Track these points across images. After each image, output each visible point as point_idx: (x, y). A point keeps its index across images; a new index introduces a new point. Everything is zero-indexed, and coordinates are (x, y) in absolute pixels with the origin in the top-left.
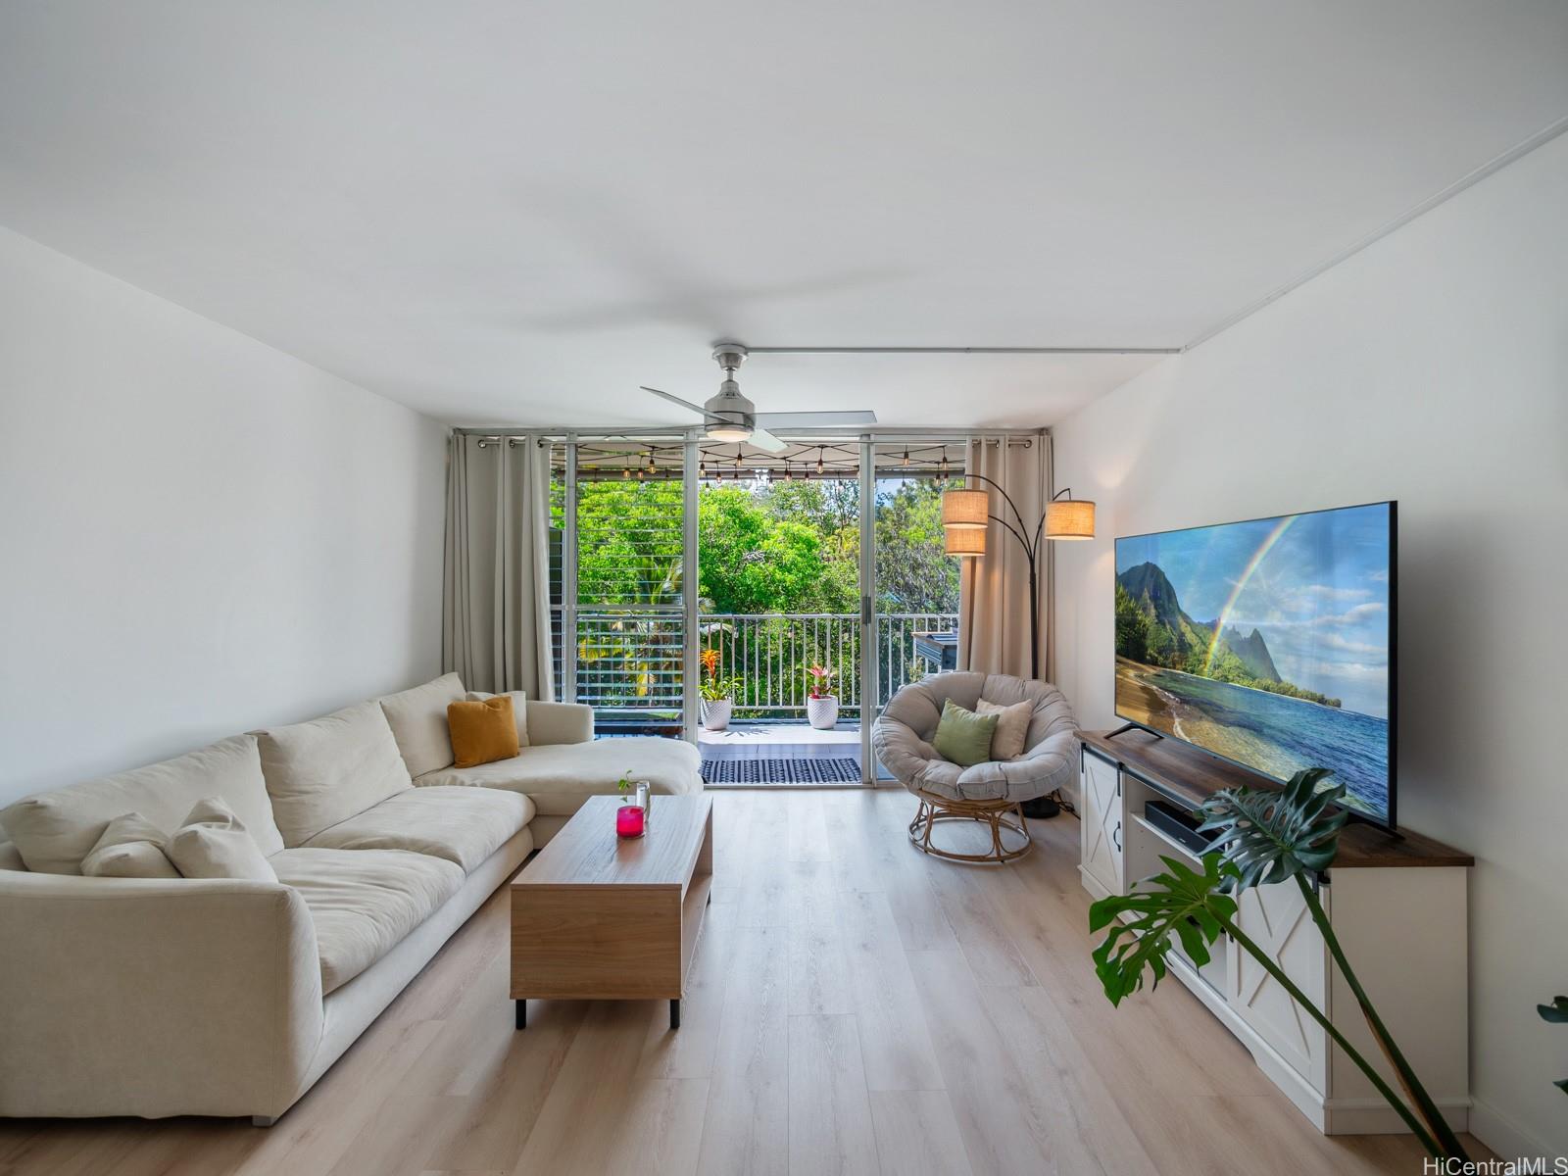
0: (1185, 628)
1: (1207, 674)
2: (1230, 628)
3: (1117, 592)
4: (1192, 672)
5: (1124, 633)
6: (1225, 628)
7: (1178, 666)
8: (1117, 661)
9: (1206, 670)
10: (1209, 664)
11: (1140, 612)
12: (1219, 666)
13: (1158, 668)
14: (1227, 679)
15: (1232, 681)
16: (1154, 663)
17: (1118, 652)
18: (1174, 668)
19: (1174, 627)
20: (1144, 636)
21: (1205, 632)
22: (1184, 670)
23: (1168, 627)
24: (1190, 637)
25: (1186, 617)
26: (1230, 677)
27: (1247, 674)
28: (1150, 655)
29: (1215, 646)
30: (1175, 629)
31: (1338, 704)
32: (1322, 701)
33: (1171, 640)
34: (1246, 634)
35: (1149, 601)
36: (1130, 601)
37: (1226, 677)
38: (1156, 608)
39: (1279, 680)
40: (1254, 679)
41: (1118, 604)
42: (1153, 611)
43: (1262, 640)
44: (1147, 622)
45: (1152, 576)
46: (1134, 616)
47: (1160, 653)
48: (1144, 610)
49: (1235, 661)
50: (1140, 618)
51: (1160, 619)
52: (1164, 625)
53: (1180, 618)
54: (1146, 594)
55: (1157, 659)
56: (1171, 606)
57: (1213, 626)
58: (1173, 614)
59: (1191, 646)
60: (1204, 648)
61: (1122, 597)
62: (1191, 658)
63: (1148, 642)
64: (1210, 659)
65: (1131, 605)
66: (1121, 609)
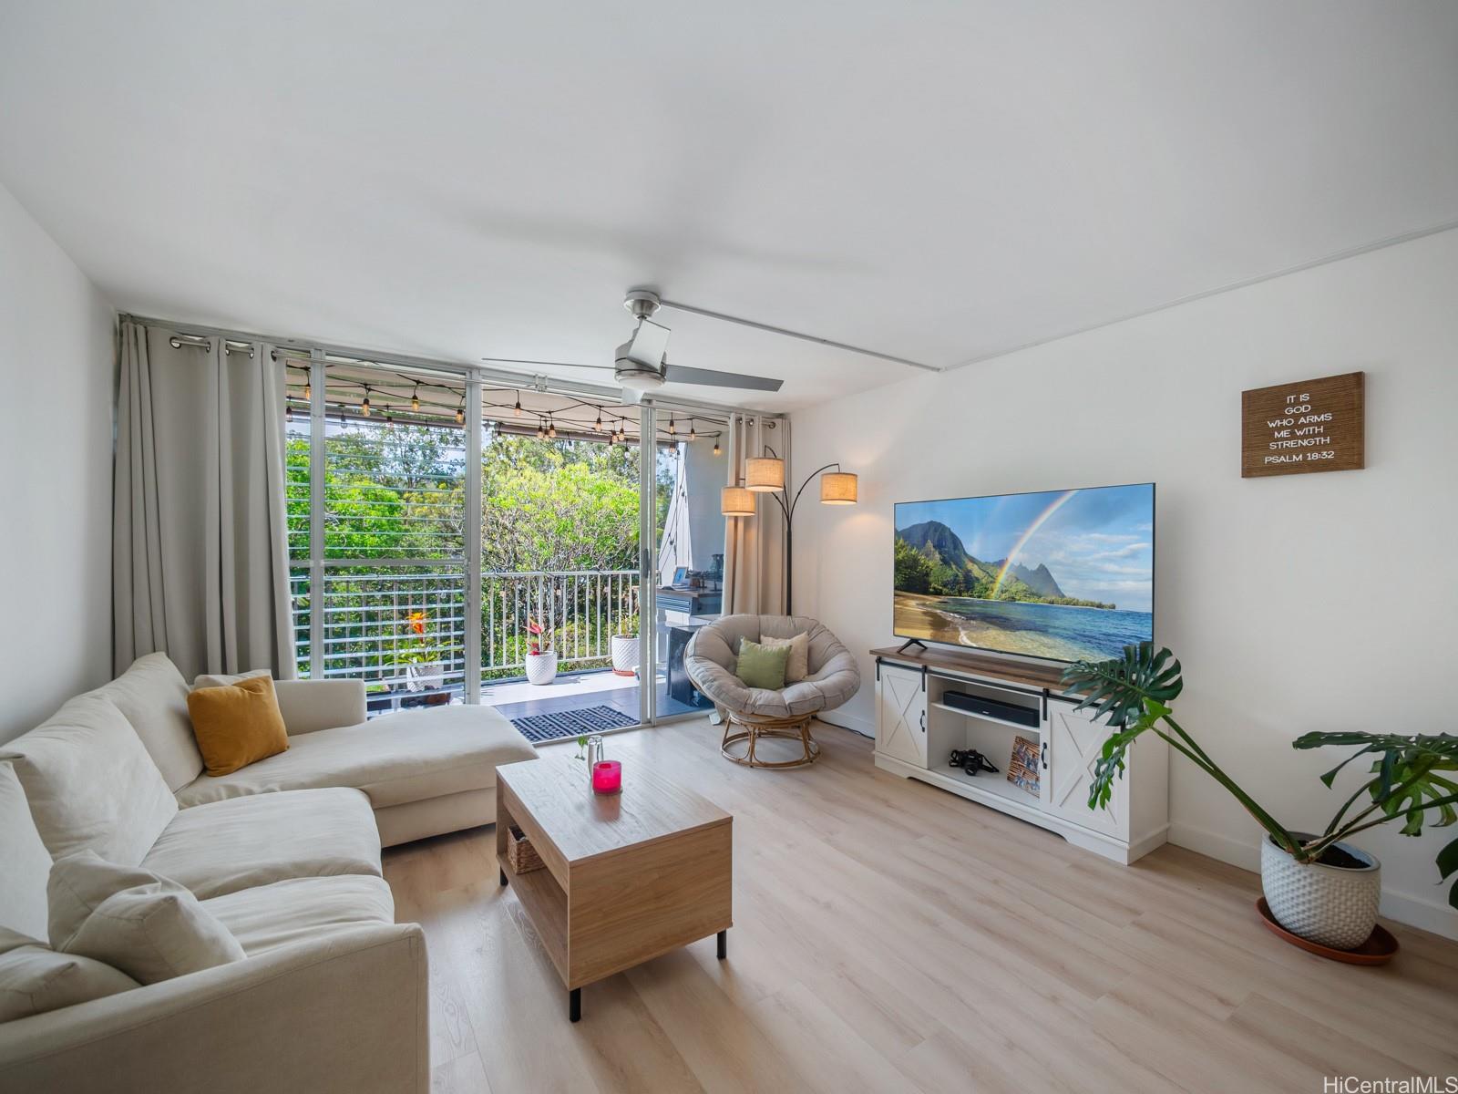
0: (970, 566)
1: (994, 596)
2: (1017, 564)
3: (896, 543)
4: (979, 597)
5: (905, 574)
6: (1012, 565)
7: (963, 594)
8: (895, 595)
9: (993, 595)
10: (995, 590)
11: (923, 557)
12: (1006, 591)
14: (1014, 599)
15: (1019, 600)
16: (938, 593)
17: (896, 588)
18: (961, 596)
19: (959, 565)
20: (927, 574)
21: (992, 568)
22: (970, 596)
23: (954, 567)
24: (976, 573)
25: (973, 560)
26: (1018, 598)
27: (1033, 594)
28: (934, 588)
29: (1002, 577)
30: (961, 568)
31: (1114, 607)
32: (1100, 606)
33: (957, 576)
34: (1034, 567)
35: (933, 549)
36: (911, 550)
37: (1013, 598)
38: (940, 553)
39: (1063, 596)
40: (1040, 597)
41: (897, 552)
42: (937, 556)
43: (1048, 572)
44: (930, 564)
45: (936, 531)
46: (915, 561)
47: (945, 586)
48: (927, 555)
49: (1022, 586)
50: (922, 562)
51: (945, 562)
52: (950, 566)
53: (966, 560)
54: (930, 544)
55: (941, 590)
56: (957, 552)
57: (1001, 564)
58: (959, 557)
59: (977, 579)
60: (991, 579)
61: (902, 547)
62: (978, 587)
63: (931, 579)
64: (997, 587)
65: (913, 553)
66: (900, 556)
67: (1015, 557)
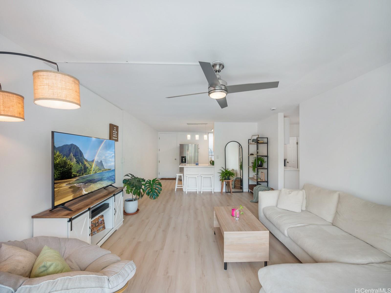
0: (86, 163)
1: (92, 173)
2: (97, 161)
4: (88, 174)
5: (60, 171)
6: (96, 161)
7: (84, 174)
9: (91, 172)
10: (92, 170)
11: (69, 161)
12: (95, 170)
13: (77, 178)
18: (83, 175)
19: (82, 163)
20: (71, 169)
21: (91, 163)
22: (86, 175)
23: (80, 164)
24: (87, 165)
25: (86, 161)
28: (74, 175)
29: (93, 166)
30: (83, 164)
31: (111, 169)
32: (109, 170)
33: (82, 167)
34: (99, 161)
35: (73, 157)
36: (63, 158)
37: (96, 172)
38: (76, 159)
39: (105, 169)
40: (101, 170)
42: (75, 160)
43: (102, 162)
44: (72, 164)
45: (74, 148)
46: (65, 163)
47: (77, 173)
48: (71, 160)
49: (98, 168)
50: (69, 163)
51: (78, 162)
52: (79, 163)
53: (84, 160)
54: (72, 154)
55: (76, 175)
56: (81, 158)
57: (93, 161)
58: (82, 159)
59: (87, 167)
60: (91, 167)
61: (58, 156)
62: (88, 171)
63: (73, 170)
64: (92, 169)
65: (64, 159)
66: (57, 161)
67: (96, 159)
